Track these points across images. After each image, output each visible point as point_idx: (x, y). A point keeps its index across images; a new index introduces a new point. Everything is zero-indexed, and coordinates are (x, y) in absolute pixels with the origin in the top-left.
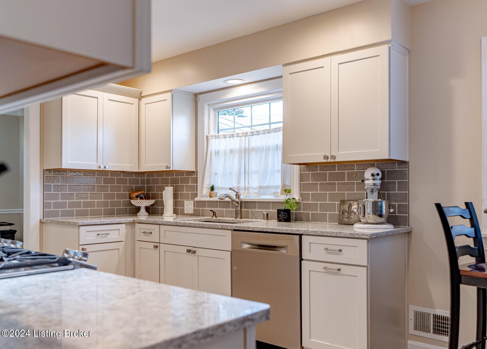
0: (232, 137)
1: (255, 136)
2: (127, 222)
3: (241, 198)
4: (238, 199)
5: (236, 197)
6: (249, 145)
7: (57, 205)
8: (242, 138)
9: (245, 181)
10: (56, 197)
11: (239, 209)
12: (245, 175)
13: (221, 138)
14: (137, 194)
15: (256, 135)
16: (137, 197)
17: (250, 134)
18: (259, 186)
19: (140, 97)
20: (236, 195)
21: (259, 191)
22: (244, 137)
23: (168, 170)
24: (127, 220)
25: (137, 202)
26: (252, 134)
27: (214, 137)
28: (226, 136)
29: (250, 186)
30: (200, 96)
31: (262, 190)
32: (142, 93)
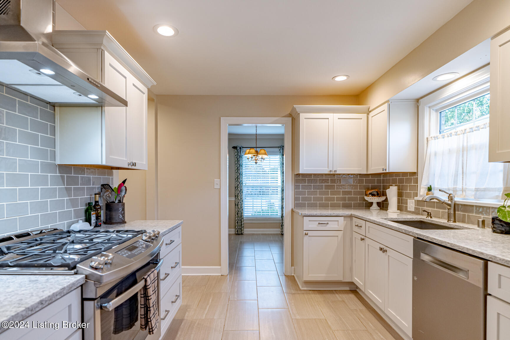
0: (451, 136)
1: (474, 132)
2: (345, 215)
3: (455, 200)
4: (451, 202)
5: (449, 198)
6: (467, 142)
7: (304, 199)
8: (461, 135)
9: (463, 182)
10: (303, 193)
11: (452, 212)
12: (463, 175)
13: (439, 138)
14: (370, 192)
15: (475, 130)
16: (370, 194)
17: (469, 131)
18: (475, 188)
19: (368, 112)
20: (449, 197)
21: (475, 194)
22: (462, 135)
23: (384, 172)
24: (345, 214)
25: (370, 199)
26: (471, 130)
27: (433, 138)
28: (444, 136)
29: (467, 188)
30: (421, 100)
31: (478, 193)
32: (369, 108)
